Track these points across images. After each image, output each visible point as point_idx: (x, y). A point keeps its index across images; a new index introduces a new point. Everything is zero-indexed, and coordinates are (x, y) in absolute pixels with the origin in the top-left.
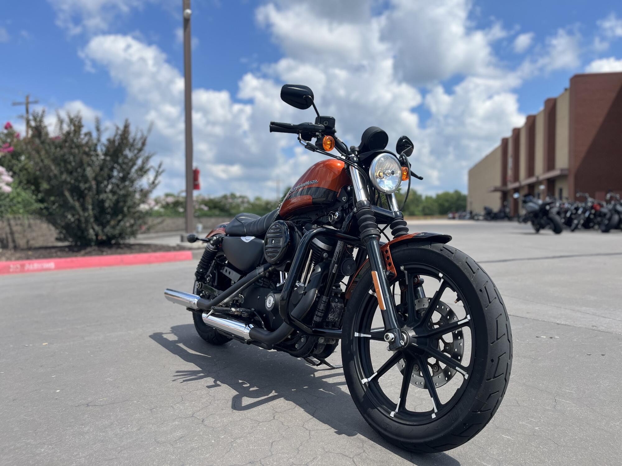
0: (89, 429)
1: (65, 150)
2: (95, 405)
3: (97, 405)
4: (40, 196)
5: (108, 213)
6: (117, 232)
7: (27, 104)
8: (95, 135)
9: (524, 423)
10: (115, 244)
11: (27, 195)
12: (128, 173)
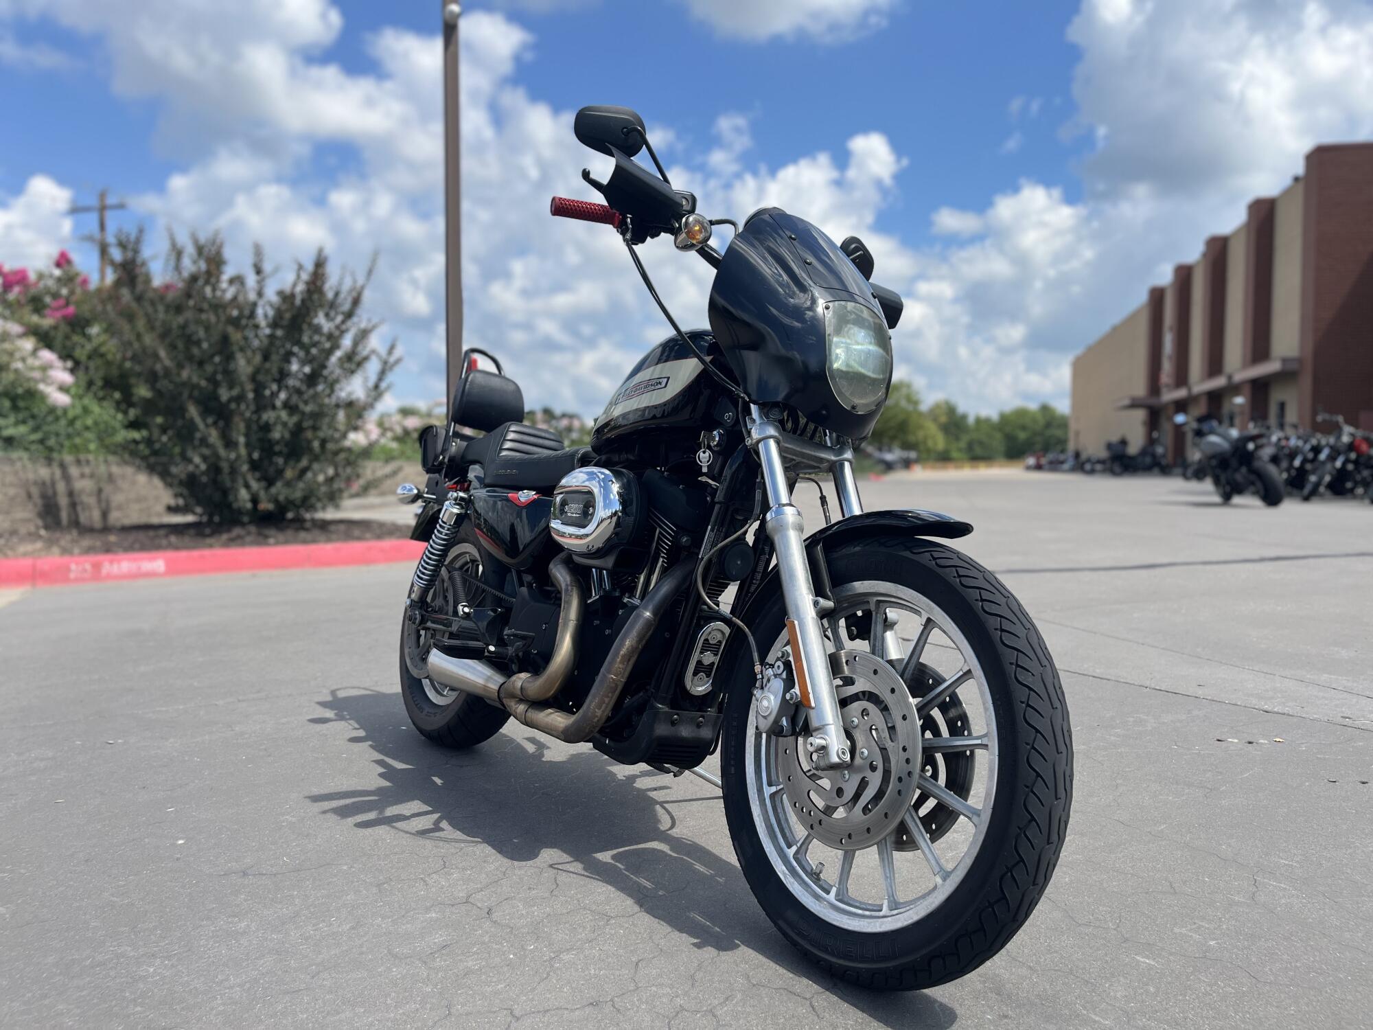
0: (248, 925)
1: (189, 315)
2: (260, 874)
3: (265, 874)
4: (132, 413)
5: (280, 454)
6: (298, 495)
7: (103, 209)
8: (251, 280)
9: (1184, 931)
10: (292, 521)
11: (104, 412)
12: (324, 367)
